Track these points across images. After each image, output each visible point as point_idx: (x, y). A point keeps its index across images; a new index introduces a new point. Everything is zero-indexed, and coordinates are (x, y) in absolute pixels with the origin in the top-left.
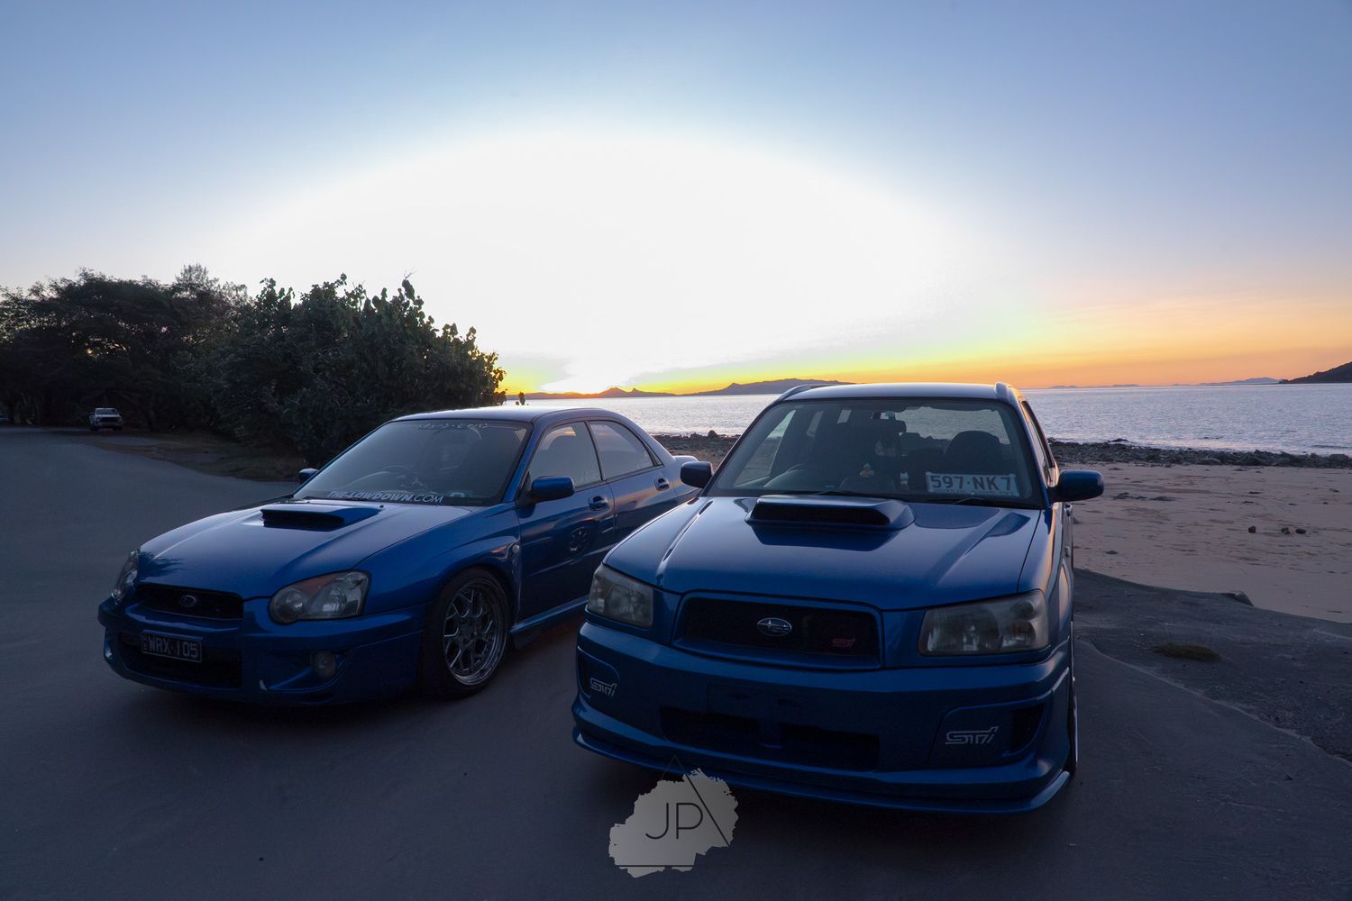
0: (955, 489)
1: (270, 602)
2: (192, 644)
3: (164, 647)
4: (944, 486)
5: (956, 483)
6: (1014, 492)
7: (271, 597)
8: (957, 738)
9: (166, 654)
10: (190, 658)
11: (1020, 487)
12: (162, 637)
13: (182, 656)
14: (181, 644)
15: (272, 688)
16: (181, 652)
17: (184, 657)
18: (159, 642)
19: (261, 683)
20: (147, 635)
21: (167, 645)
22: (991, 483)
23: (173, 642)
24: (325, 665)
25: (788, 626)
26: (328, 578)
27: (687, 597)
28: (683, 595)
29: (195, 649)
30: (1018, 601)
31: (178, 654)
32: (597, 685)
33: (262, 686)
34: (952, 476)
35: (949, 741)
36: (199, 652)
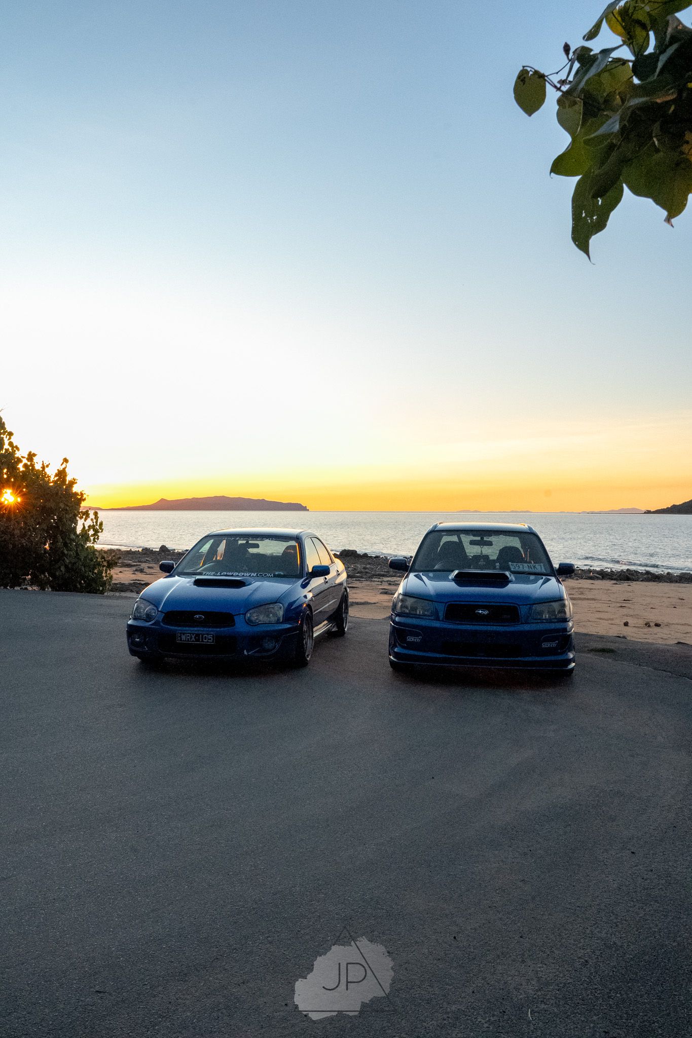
0: (521, 569)
1: (245, 617)
2: (209, 636)
3: (191, 638)
4: (517, 568)
5: (521, 566)
6: (544, 571)
7: (246, 614)
8: (545, 645)
9: (193, 641)
10: (208, 642)
11: (545, 569)
12: (190, 634)
13: (202, 641)
14: (202, 636)
15: (249, 653)
16: (202, 639)
17: (204, 642)
18: (188, 636)
19: (245, 651)
20: (181, 633)
21: (193, 637)
22: (534, 567)
23: (198, 635)
24: (269, 645)
25: (486, 612)
26: (267, 606)
27: (447, 604)
28: (446, 603)
29: (211, 638)
30: (561, 602)
31: (201, 640)
32: (410, 639)
33: (245, 653)
34: (519, 564)
35: (543, 646)
36: (213, 640)
